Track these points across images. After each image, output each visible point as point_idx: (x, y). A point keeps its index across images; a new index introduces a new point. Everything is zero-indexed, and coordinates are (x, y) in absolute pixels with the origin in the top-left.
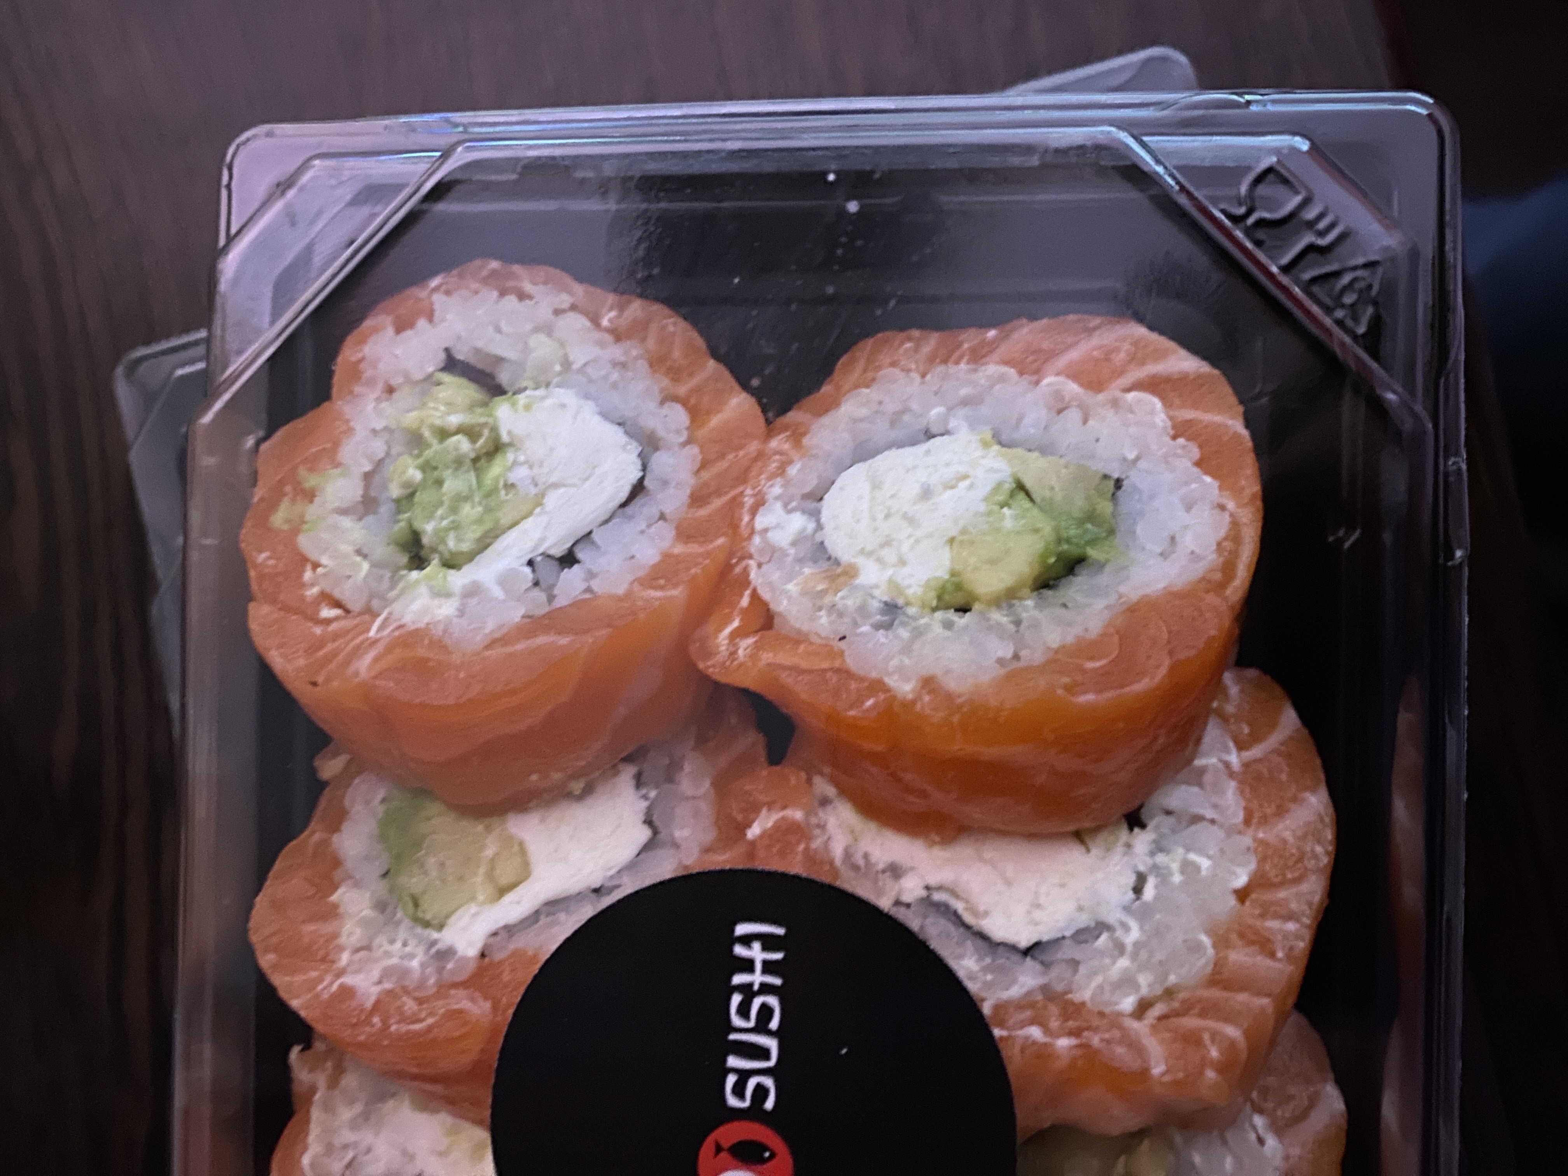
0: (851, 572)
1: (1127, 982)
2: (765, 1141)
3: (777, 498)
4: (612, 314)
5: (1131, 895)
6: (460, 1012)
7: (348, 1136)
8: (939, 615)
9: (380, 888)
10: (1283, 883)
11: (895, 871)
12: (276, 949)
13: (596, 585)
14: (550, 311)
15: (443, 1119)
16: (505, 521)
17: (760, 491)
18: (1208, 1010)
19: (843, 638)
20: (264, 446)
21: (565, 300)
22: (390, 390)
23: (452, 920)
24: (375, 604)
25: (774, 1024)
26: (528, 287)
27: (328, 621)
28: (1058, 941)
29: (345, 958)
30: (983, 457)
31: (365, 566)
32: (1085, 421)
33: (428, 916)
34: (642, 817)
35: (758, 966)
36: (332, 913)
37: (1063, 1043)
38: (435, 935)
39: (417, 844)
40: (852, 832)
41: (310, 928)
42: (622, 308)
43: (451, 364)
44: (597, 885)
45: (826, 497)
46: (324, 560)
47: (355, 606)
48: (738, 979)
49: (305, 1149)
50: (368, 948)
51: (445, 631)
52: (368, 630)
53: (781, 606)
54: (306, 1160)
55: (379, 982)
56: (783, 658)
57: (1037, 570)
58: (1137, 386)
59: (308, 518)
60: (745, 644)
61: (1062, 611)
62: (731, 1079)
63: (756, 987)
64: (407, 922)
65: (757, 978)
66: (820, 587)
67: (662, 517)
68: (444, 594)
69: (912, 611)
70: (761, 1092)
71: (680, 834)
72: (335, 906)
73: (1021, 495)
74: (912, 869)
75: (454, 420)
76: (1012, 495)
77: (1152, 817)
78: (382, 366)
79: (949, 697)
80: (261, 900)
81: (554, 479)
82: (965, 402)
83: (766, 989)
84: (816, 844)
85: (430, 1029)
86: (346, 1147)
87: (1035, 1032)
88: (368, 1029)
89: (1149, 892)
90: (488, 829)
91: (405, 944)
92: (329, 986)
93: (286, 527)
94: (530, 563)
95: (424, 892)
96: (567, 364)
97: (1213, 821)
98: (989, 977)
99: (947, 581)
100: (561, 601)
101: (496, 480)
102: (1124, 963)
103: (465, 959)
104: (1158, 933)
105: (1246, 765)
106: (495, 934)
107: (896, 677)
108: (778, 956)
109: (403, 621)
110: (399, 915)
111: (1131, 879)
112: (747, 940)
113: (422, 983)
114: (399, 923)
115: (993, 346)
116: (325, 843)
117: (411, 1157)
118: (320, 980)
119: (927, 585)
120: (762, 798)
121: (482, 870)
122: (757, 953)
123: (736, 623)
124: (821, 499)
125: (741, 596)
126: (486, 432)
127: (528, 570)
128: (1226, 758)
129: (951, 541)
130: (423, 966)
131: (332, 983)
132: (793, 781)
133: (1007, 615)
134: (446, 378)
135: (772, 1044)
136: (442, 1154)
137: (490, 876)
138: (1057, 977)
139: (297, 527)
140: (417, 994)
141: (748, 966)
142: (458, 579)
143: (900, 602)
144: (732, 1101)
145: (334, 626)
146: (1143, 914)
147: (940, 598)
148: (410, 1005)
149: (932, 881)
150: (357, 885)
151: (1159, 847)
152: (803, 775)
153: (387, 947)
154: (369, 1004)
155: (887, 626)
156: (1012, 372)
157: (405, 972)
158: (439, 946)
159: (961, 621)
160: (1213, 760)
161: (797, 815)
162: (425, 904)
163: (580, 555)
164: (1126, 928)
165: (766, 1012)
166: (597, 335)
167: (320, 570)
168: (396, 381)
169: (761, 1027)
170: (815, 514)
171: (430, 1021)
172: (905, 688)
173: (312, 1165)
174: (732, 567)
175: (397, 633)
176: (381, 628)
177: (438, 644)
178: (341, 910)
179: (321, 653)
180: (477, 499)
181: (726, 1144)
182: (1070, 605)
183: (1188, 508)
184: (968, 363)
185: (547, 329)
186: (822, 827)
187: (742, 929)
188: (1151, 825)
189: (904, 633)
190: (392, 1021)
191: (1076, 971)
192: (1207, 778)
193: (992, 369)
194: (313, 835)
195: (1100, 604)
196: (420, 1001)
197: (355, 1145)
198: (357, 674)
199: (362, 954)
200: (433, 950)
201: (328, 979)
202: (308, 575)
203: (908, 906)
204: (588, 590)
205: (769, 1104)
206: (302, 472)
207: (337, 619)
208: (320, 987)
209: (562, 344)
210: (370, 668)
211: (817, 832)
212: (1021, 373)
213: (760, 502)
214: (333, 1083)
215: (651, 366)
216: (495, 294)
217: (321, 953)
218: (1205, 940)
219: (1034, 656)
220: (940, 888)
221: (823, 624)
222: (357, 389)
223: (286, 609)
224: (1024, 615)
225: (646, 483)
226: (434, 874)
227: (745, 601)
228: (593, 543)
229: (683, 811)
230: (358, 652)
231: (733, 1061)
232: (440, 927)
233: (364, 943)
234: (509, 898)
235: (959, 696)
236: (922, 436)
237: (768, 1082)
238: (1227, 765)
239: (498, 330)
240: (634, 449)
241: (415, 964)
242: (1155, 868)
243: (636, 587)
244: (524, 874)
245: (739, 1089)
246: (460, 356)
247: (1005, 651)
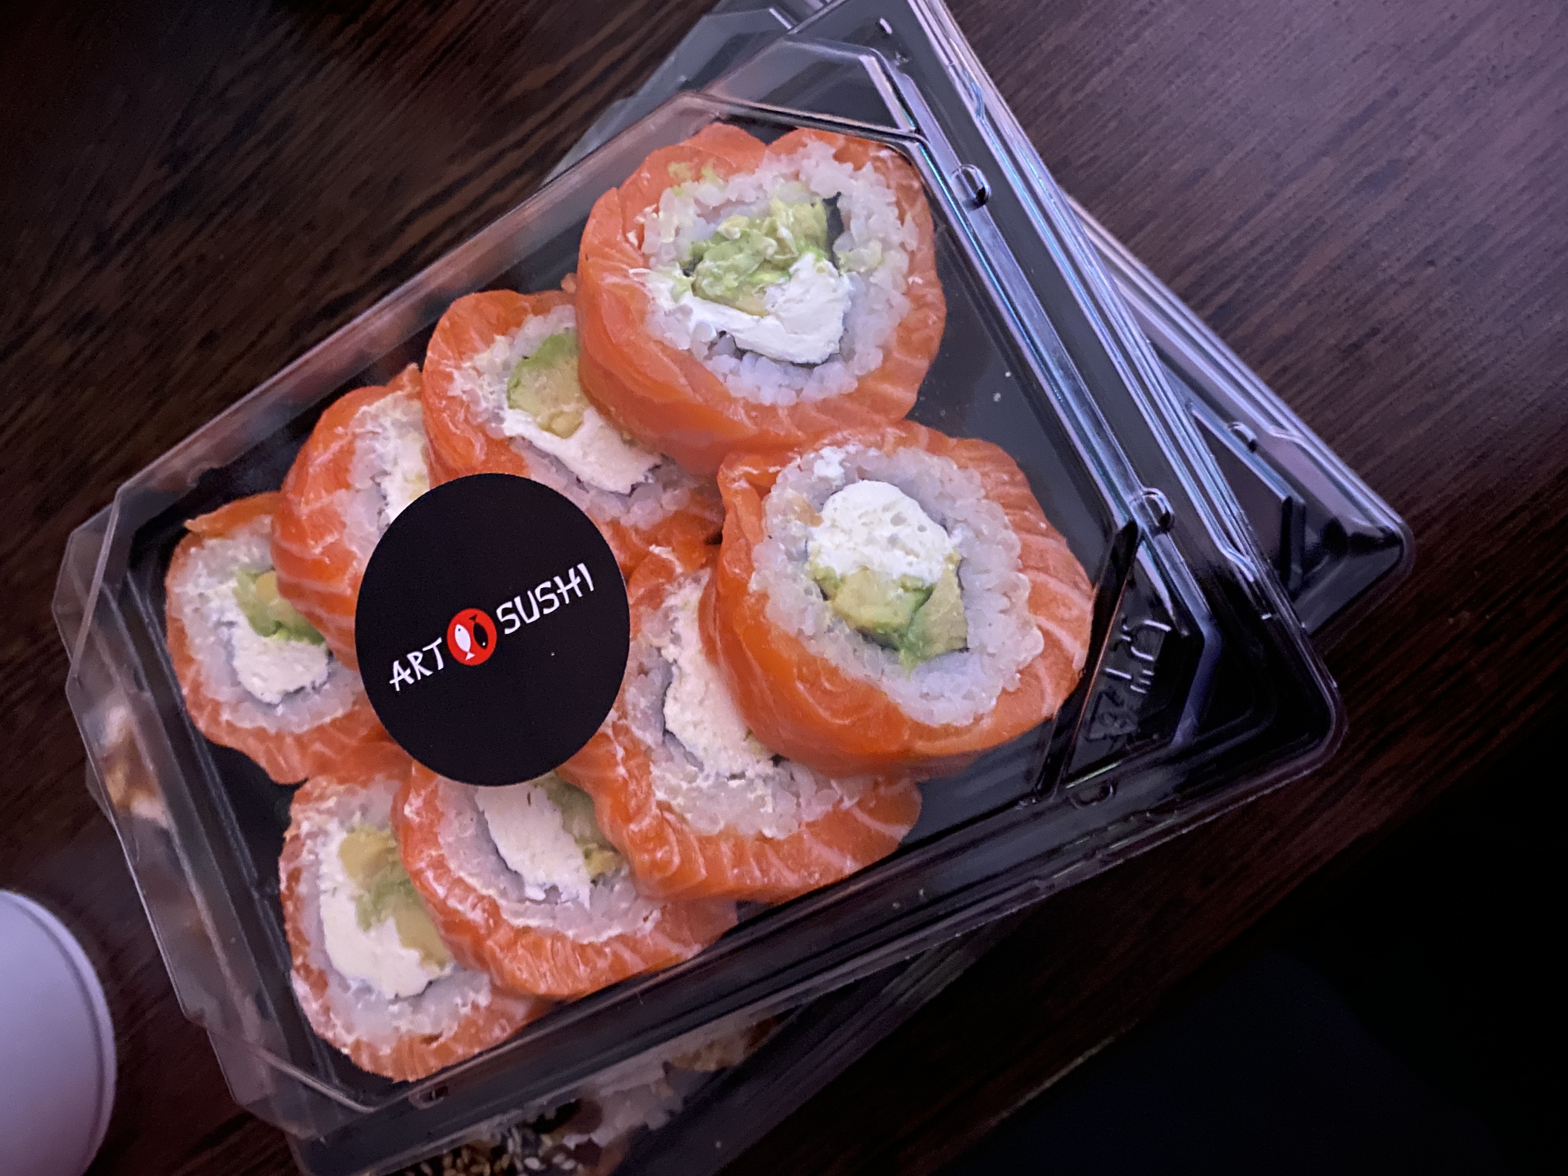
0: (816, 521)
1: (674, 791)
2: (489, 638)
3: (847, 453)
4: (919, 281)
5: (728, 774)
6: (472, 445)
7: (387, 423)
8: (812, 583)
9: (516, 359)
10: (783, 859)
11: (676, 639)
12: (452, 324)
13: (730, 377)
14: (899, 241)
15: (424, 469)
16: (738, 304)
17: (849, 439)
18: (682, 842)
19: (770, 537)
20: (718, 125)
21: (913, 244)
22: (796, 176)
23: (518, 411)
24: (652, 260)
25: (546, 611)
26: (908, 217)
27: (627, 240)
28: (680, 744)
29: (467, 364)
30: (938, 562)
31: (671, 239)
32: (1003, 612)
33: (512, 397)
34: (634, 482)
35: (569, 587)
36: (489, 342)
37: (622, 770)
38: (506, 405)
39: (549, 365)
40: (686, 604)
41: (474, 334)
42: (928, 284)
43: (831, 202)
44: (582, 480)
45: (866, 481)
46: (661, 214)
47: (645, 249)
48: (558, 580)
49: (369, 404)
50: (480, 374)
51: (653, 312)
52: (632, 267)
53: (775, 492)
54: (364, 408)
55: (464, 392)
56: (742, 511)
57: (868, 625)
58: (1046, 634)
59: (683, 185)
60: (743, 484)
61: (850, 649)
62: (509, 605)
63: (559, 591)
64: (505, 387)
65: (563, 589)
66: (797, 508)
67: (799, 392)
68: (676, 298)
69: (807, 567)
70: (511, 623)
71: (635, 509)
72: (493, 341)
73: (920, 596)
74: (682, 648)
75: (784, 232)
76: (917, 590)
77: (783, 768)
78: (805, 162)
79: (761, 612)
80: (474, 296)
81: (781, 314)
82: (978, 534)
83: (560, 597)
84: (668, 587)
85: (455, 434)
86: (381, 426)
87: (620, 753)
88: (437, 401)
89: (734, 783)
90: (579, 400)
91: (492, 393)
92: (448, 366)
93: (671, 175)
94: (722, 334)
95: (524, 386)
96: (870, 272)
97: (798, 805)
98: (639, 716)
99: (835, 578)
100: (709, 365)
101: (762, 281)
102: (685, 785)
103: (502, 430)
104: (711, 798)
105: (847, 813)
106: (524, 439)
107: (758, 578)
108: (580, 594)
109: (647, 284)
110: (506, 380)
111: (736, 770)
112: (578, 573)
113: (476, 415)
114: (502, 382)
115: (1031, 530)
116: (525, 311)
117: (395, 463)
118: (448, 359)
119: (828, 568)
120: (674, 543)
121: (553, 410)
122: (575, 582)
123: (755, 472)
124: (863, 479)
125: (774, 465)
126: (788, 256)
127: (714, 334)
128: (846, 798)
129: (865, 569)
130: (486, 409)
131: (450, 366)
132: (695, 556)
133: (832, 622)
134: (820, 207)
135: (536, 615)
136: (406, 480)
137: (552, 418)
138: (659, 753)
139: (674, 182)
140: (469, 416)
141: (567, 581)
142: (688, 299)
143: (811, 558)
144: (499, 612)
145: (627, 246)
146: (720, 785)
147: (824, 579)
148: (461, 416)
149: (681, 662)
150: (511, 345)
151: (766, 779)
152: (704, 560)
153: (485, 384)
154: (450, 394)
155: (790, 557)
156: (1018, 550)
157: (477, 402)
158: (501, 413)
159: (816, 598)
160: (839, 792)
161: (679, 570)
162: (520, 390)
163: (746, 358)
164: (707, 777)
165: (550, 603)
166: (900, 279)
167: (655, 215)
168: (802, 177)
169: (541, 606)
170: (849, 480)
171: (458, 432)
172: (753, 586)
173: (364, 413)
174: (792, 450)
175: (637, 286)
176: (636, 274)
177: (642, 314)
178: (492, 346)
179: (607, 249)
180: (742, 278)
181: (477, 620)
182: (857, 654)
183: (965, 697)
184: (1010, 520)
185: (886, 246)
186: (680, 586)
187: (582, 567)
188: (779, 770)
189: (790, 569)
190: (448, 412)
191: (667, 761)
192: (826, 791)
193: (1013, 537)
194: (525, 301)
195: (868, 671)
196: (466, 420)
197: (385, 429)
198: (602, 279)
199: (474, 373)
200: (496, 411)
201: (451, 362)
202: (648, 209)
203: (660, 655)
204: (725, 376)
205: (508, 631)
206: (711, 161)
207: (632, 244)
208: (445, 361)
209: (882, 262)
210: (609, 284)
211: (676, 585)
212: (1020, 557)
213: (839, 444)
214: (410, 397)
215: (900, 325)
216: (894, 199)
217: (462, 349)
218: (722, 825)
219: (813, 648)
220: (680, 668)
221: (774, 521)
222: (783, 156)
223: (623, 211)
224: (837, 632)
225: (816, 368)
226: (537, 385)
227: (772, 470)
228: (757, 360)
229: (651, 504)
230: (615, 270)
231: (518, 600)
232: (511, 407)
233: (481, 370)
234: (547, 435)
235: (764, 617)
236: (939, 518)
237: (518, 624)
238: (841, 800)
239: (869, 217)
240: (833, 348)
241: (484, 405)
242: (751, 782)
243: (742, 402)
244: (566, 434)
245: (506, 612)
246: (839, 204)
247: (808, 629)
